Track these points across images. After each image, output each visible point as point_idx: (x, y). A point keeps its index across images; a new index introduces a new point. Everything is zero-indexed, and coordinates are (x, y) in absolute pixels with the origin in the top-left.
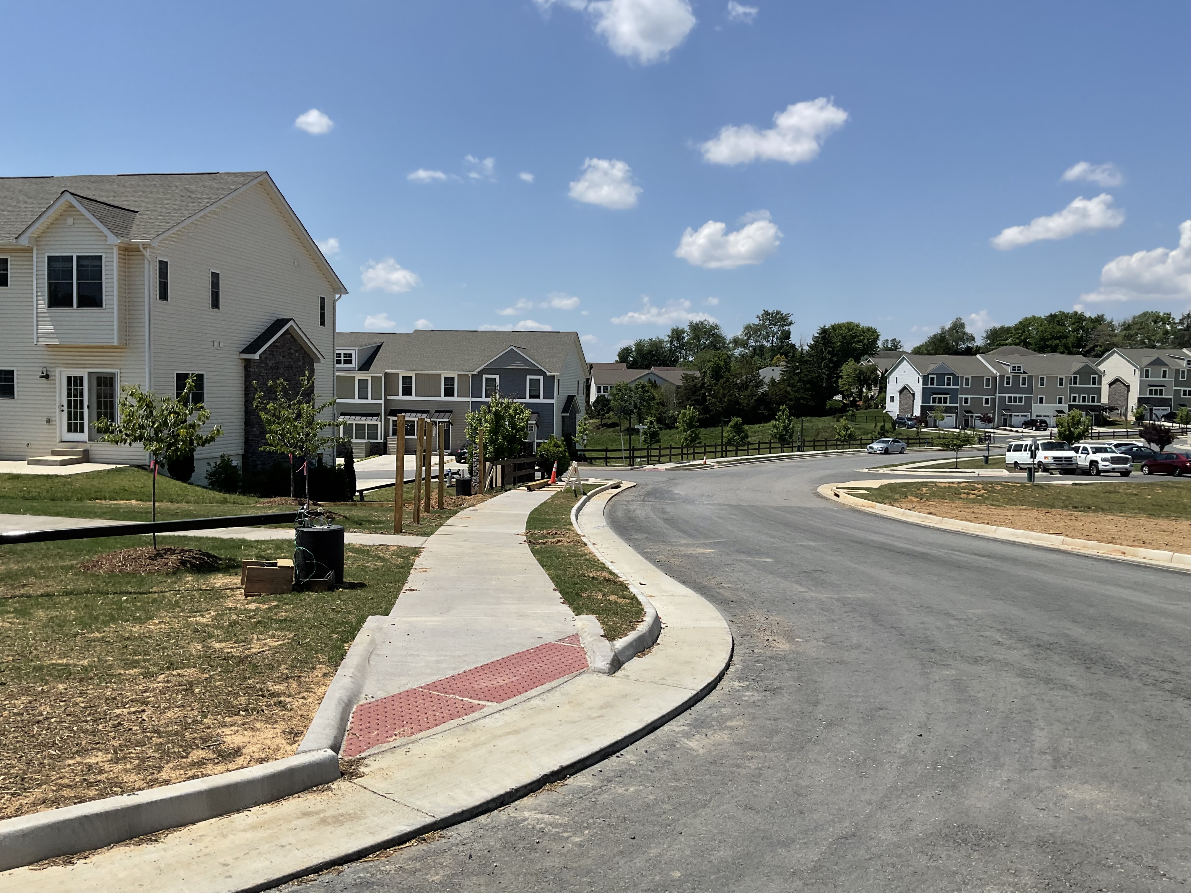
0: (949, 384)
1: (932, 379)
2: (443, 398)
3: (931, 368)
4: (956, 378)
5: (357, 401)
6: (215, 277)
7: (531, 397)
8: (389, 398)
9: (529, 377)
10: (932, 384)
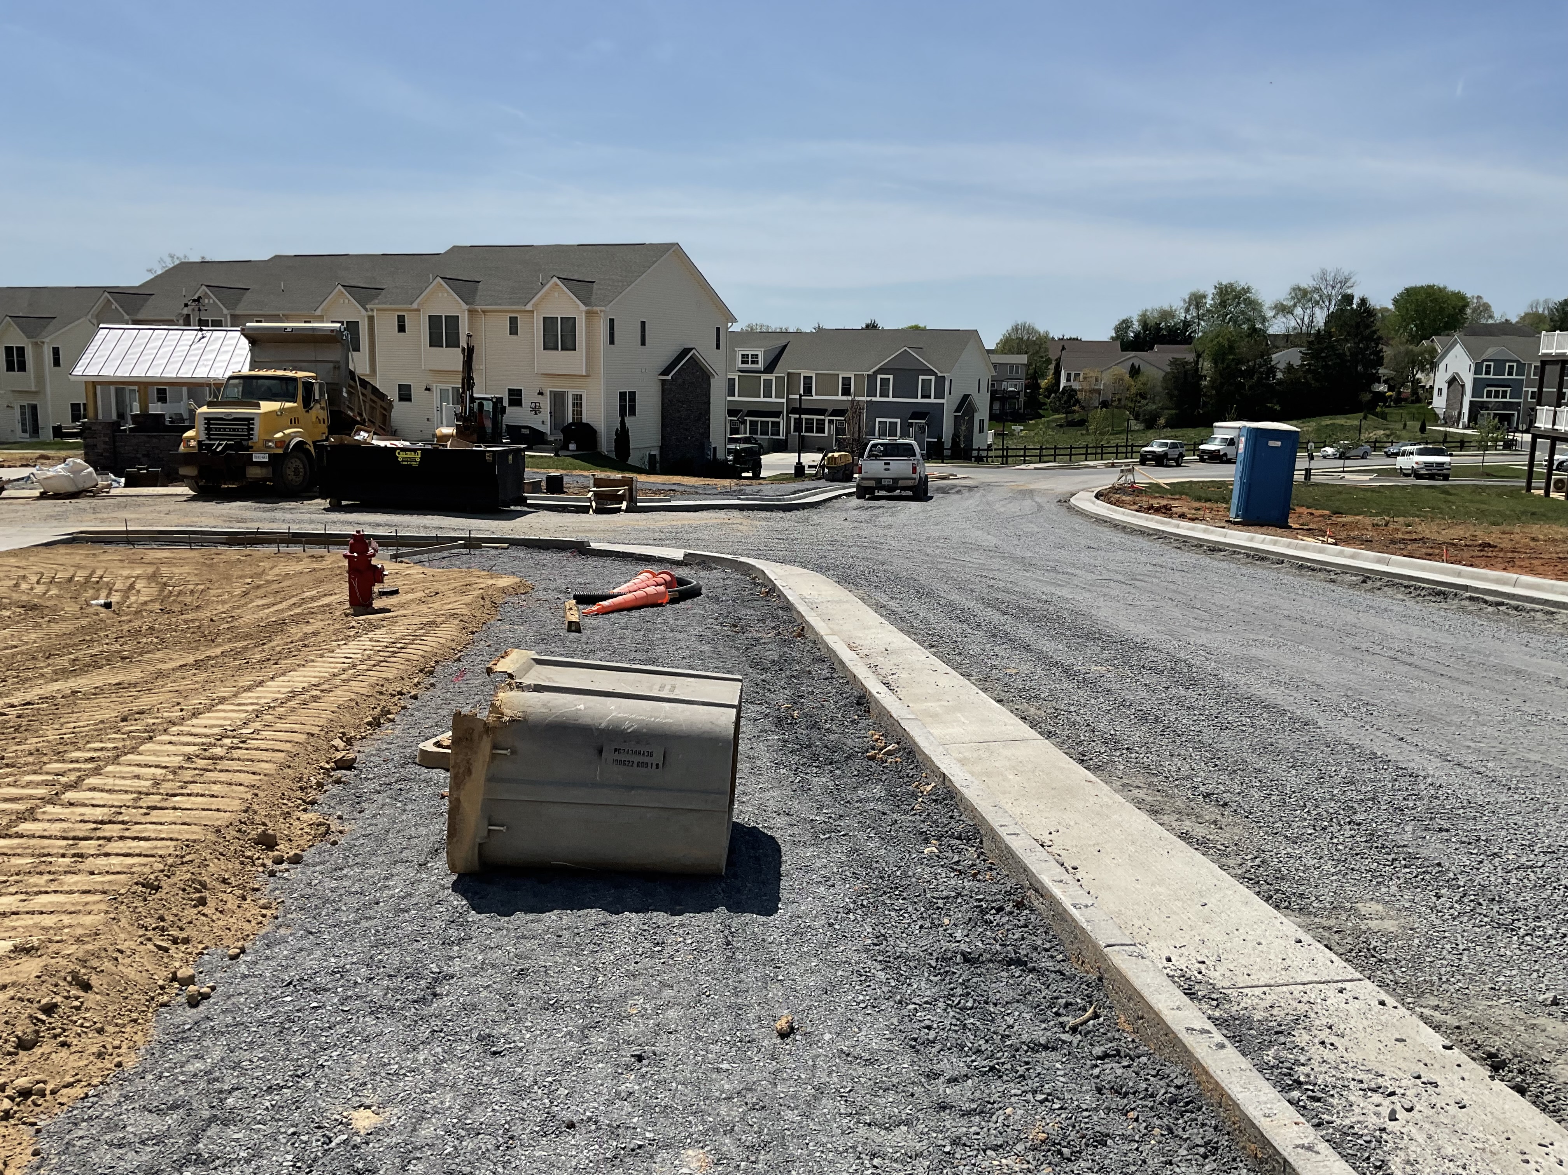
0: (1510, 373)
1: (1488, 367)
2: (840, 397)
3: (1490, 352)
4: (1521, 366)
5: (762, 399)
6: (643, 324)
7: (923, 397)
8: (791, 396)
9: (921, 378)
10: (1488, 373)
